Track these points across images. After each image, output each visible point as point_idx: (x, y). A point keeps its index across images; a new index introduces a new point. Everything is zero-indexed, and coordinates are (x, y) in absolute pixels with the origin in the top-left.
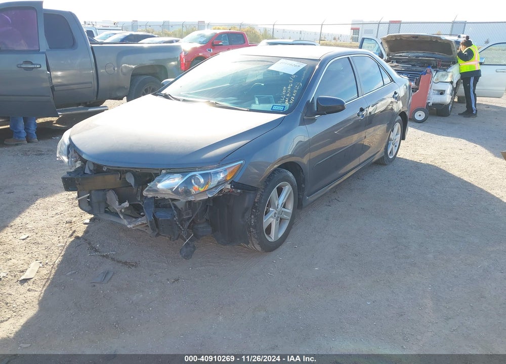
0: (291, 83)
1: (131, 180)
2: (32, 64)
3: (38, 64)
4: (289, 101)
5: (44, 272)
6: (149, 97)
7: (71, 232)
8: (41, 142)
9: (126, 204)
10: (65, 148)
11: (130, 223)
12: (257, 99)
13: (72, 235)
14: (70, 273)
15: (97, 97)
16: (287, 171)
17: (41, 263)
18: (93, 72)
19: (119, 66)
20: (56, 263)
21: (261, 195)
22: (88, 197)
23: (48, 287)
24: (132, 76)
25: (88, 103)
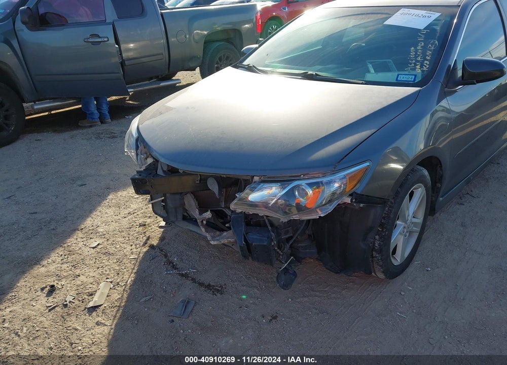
0: (421, 41)
1: (214, 187)
2: (98, 36)
3: (106, 37)
4: (422, 66)
5: (116, 296)
6: (229, 71)
7: (145, 238)
8: (115, 122)
9: (208, 215)
10: (133, 141)
11: (213, 238)
12: (370, 66)
13: (145, 243)
14: (144, 299)
15: (169, 69)
16: (422, 168)
17: (111, 282)
18: (164, 41)
19: (190, 33)
20: (128, 283)
21: (390, 207)
22: (163, 201)
23: (119, 319)
24: (205, 43)
25: (160, 77)
